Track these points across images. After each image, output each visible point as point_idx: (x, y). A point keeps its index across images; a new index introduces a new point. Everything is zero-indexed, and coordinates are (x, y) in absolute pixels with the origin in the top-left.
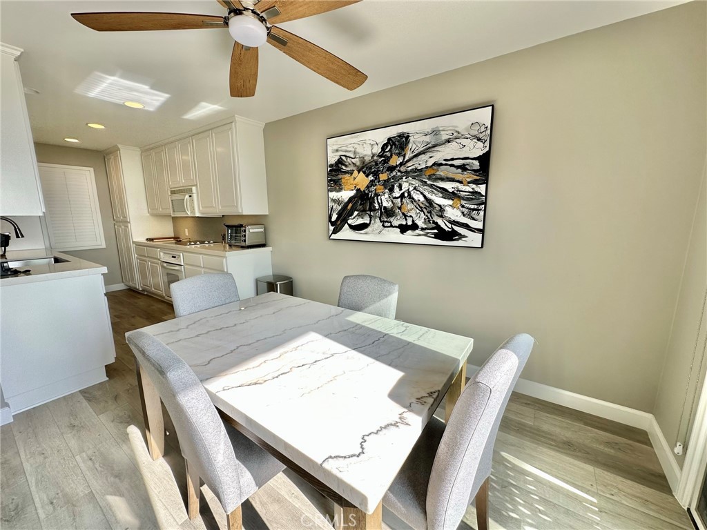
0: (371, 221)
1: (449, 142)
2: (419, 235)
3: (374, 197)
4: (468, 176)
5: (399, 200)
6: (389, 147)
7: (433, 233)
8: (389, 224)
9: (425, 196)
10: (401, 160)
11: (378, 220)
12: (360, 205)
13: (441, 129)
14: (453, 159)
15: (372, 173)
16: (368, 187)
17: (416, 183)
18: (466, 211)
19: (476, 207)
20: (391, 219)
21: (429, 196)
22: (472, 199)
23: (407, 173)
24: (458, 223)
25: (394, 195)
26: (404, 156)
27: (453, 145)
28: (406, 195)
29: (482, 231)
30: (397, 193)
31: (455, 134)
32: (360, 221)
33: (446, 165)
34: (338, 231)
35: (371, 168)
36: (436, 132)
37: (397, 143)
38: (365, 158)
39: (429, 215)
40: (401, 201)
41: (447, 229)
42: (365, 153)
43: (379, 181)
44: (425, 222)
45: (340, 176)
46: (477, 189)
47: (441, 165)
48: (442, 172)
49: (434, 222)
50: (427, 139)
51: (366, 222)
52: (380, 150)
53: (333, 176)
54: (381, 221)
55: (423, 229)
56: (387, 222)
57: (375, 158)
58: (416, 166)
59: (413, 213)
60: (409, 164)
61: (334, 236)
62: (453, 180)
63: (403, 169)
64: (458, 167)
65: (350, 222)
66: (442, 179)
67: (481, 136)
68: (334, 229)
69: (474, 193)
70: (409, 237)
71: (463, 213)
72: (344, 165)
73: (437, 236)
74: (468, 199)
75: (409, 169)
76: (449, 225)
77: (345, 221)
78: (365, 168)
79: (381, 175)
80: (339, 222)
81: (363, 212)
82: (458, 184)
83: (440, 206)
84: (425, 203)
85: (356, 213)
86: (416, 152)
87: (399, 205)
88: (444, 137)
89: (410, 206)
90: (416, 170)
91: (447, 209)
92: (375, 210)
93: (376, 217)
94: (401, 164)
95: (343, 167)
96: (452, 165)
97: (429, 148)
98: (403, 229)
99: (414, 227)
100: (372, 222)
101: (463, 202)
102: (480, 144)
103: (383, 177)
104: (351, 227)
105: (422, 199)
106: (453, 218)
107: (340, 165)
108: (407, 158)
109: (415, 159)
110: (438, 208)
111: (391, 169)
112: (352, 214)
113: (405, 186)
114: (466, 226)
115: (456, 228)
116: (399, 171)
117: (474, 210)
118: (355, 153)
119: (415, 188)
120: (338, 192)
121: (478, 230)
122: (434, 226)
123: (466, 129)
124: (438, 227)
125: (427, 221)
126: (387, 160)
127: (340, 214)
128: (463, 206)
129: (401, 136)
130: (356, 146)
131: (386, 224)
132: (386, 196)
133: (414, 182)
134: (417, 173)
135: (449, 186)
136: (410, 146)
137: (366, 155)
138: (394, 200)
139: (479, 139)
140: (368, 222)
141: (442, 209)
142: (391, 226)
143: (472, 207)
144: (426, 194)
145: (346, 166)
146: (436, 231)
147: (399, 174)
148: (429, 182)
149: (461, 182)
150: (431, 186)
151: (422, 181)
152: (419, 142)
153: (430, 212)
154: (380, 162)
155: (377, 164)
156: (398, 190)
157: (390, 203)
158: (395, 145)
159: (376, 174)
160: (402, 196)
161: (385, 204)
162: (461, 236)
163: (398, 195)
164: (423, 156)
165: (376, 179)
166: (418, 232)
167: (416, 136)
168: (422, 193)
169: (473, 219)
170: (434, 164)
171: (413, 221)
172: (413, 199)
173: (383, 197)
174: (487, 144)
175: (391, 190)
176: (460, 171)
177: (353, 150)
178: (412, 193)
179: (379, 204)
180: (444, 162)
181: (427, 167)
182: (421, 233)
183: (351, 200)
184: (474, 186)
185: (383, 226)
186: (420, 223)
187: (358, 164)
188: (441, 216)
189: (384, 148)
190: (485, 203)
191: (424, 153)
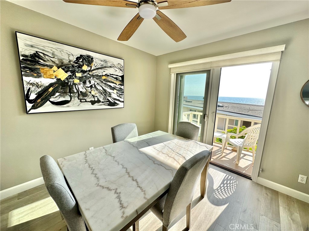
0: (71, 99)
1: (111, 67)
2: (101, 105)
3: (72, 86)
4: (118, 83)
5: (90, 88)
6: (81, 60)
7: (107, 104)
8: (85, 101)
9: (102, 88)
10: (89, 68)
11: (76, 98)
12: (61, 89)
13: (107, 61)
14: (113, 75)
15: (70, 71)
16: (67, 78)
17: (98, 81)
18: (118, 95)
19: (121, 93)
20: (86, 98)
21: (104, 88)
22: (120, 91)
23: (93, 76)
24: (116, 99)
25: (86, 85)
26: (91, 67)
27: (112, 69)
28: (93, 86)
29: (123, 102)
30: (88, 84)
31: (113, 65)
32: (62, 99)
33: (111, 76)
34: (39, 107)
35: (69, 68)
36: (105, 61)
37: (87, 60)
38: (64, 61)
39: (105, 96)
40: (91, 89)
41: (112, 102)
42: (63, 57)
43: (76, 77)
44: (103, 99)
45: (38, 67)
46: (121, 87)
47: (108, 76)
48: (110, 79)
49: (107, 99)
50: (102, 63)
51: (67, 99)
52: (75, 60)
53: (28, 64)
54: (79, 99)
55: (103, 102)
56: (83, 99)
57: (72, 63)
58: (98, 73)
59: (97, 95)
60: (94, 72)
61: (33, 111)
62: (113, 83)
63: (90, 73)
64: (115, 78)
65: (51, 100)
66: (109, 82)
67: (121, 69)
68: (33, 106)
69: (120, 88)
70: (96, 106)
71: (117, 95)
72: (42, 59)
73: (109, 105)
74: (119, 91)
75: (94, 74)
76: (113, 100)
77: (47, 99)
78: (65, 67)
79: (77, 74)
80: (39, 100)
81: (64, 93)
82: (115, 85)
83: (109, 92)
84: (103, 90)
85: (57, 94)
86: (97, 67)
87: (90, 91)
88: (109, 65)
89: (96, 92)
90: (97, 76)
91: (112, 94)
92: (74, 92)
93: (75, 97)
94: (89, 71)
95: (41, 61)
96: (113, 77)
97: (103, 67)
98: (93, 103)
99: (99, 101)
100: (73, 99)
101: (117, 92)
102: (121, 72)
103: (79, 75)
104: (53, 103)
105: (101, 89)
106: (115, 97)
107: (37, 59)
108: (92, 69)
109: (97, 70)
110: (108, 93)
111: (84, 72)
112: (54, 94)
113: (93, 82)
114: (119, 100)
115: (115, 101)
116: (89, 74)
117: (121, 94)
118: (53, 54)
119: (98, 84)
120: (36, 77)
121: (122, 101)
122: (107, 100)
123: (117, 65)
124: (109, 101)
125: (104, 98)
126: (80, 66)
127: (39, 95)
128: (117, 93)
129: (89, 56)
130: (54, 50)
131: (83, 101)
132: (82, 85)
133: (97, 81)
134: (99, 77)
135: (112, 85)
136: (94, 63)
137: (64, 59)
138: (87, 88)
139: (121, 70)
140: (69, 99)
141: (110, 94)
142: (86, 101)
143: (120, 93)
144: (103, 87)
145: (44, 61)
146: (108, 103)
147: (88, 75)
148: (104, 82)
149: (116, 84)
150: (105, 84)
151: (101, 81)
152: (99, 63)
153: (105, 95)
154: (76, 66)
155: (73, 66)
156: (89, 83)
157: (84, 89)
158: (85, 60)
159: (73, 72)
160: (91, 87)
161: (81, 90)
162: (118, 104)
163: (89, 86)
164: (100, 70)
165: (73, 75)
166: (101, 103)
167: (97, 60)
168: (101, 86)
169: (121, 98)
170: (106, 75)
171: (98, 99)
172: (97, 88)
173: (79, 86)
174: (123, 72)
175: (85, 83)
176: (115, 79)
177: (52, 52)
178: (96, 85)
179: (76, 89)
180: (110, 75)
181: (103, 75)
182: (102, 104)
183: (51, 85)
184: (120, 86)
185: (81, 101)
186: (101, 100)
187: (57, 62)
188: (110, 97)
189: (78, 59)
190: (124, 92)
191: (101, 69)
